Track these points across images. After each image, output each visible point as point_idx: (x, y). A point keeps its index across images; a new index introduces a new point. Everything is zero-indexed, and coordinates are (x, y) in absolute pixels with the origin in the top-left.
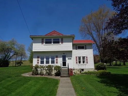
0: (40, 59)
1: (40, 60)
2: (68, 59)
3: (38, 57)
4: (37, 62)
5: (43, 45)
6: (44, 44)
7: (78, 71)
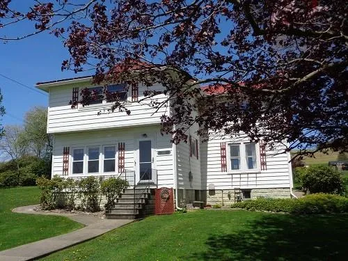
0: (70, 156)
1: (71, 159)
2: (160, 153)
3: (66, 152)
4: (62, 169)
5: (76, 110)
6: (80, 106)
7: (229, 196)
